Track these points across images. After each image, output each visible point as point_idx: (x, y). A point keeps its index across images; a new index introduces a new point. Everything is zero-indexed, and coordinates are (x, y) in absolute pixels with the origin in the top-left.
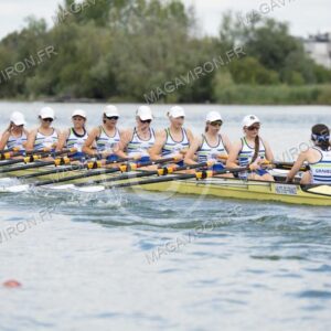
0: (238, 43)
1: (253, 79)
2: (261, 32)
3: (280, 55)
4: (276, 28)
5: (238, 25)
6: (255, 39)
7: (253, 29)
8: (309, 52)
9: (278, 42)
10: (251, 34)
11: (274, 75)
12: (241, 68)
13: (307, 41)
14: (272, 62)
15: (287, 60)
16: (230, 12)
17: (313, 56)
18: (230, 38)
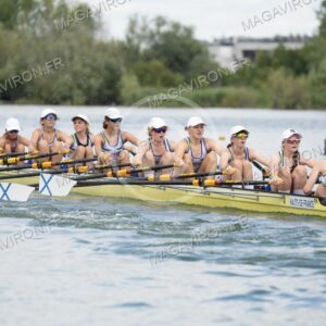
0: (144, 46)
1: (159, 82)
2: (166, 36)
3: (185, 58)
4: (181, 32)
5: (144, 29)
6: (161, 42)
7: (158, 33)
8: (214, 56)
9: (183, 46)
10: (157, 38)
11: (179, 77)
12: (146, 71)
13: (211, 45)
14: (177, 65)
15: (193, 63)
16: (136, 15)
17: (217, 60)
18: (136, 42)
